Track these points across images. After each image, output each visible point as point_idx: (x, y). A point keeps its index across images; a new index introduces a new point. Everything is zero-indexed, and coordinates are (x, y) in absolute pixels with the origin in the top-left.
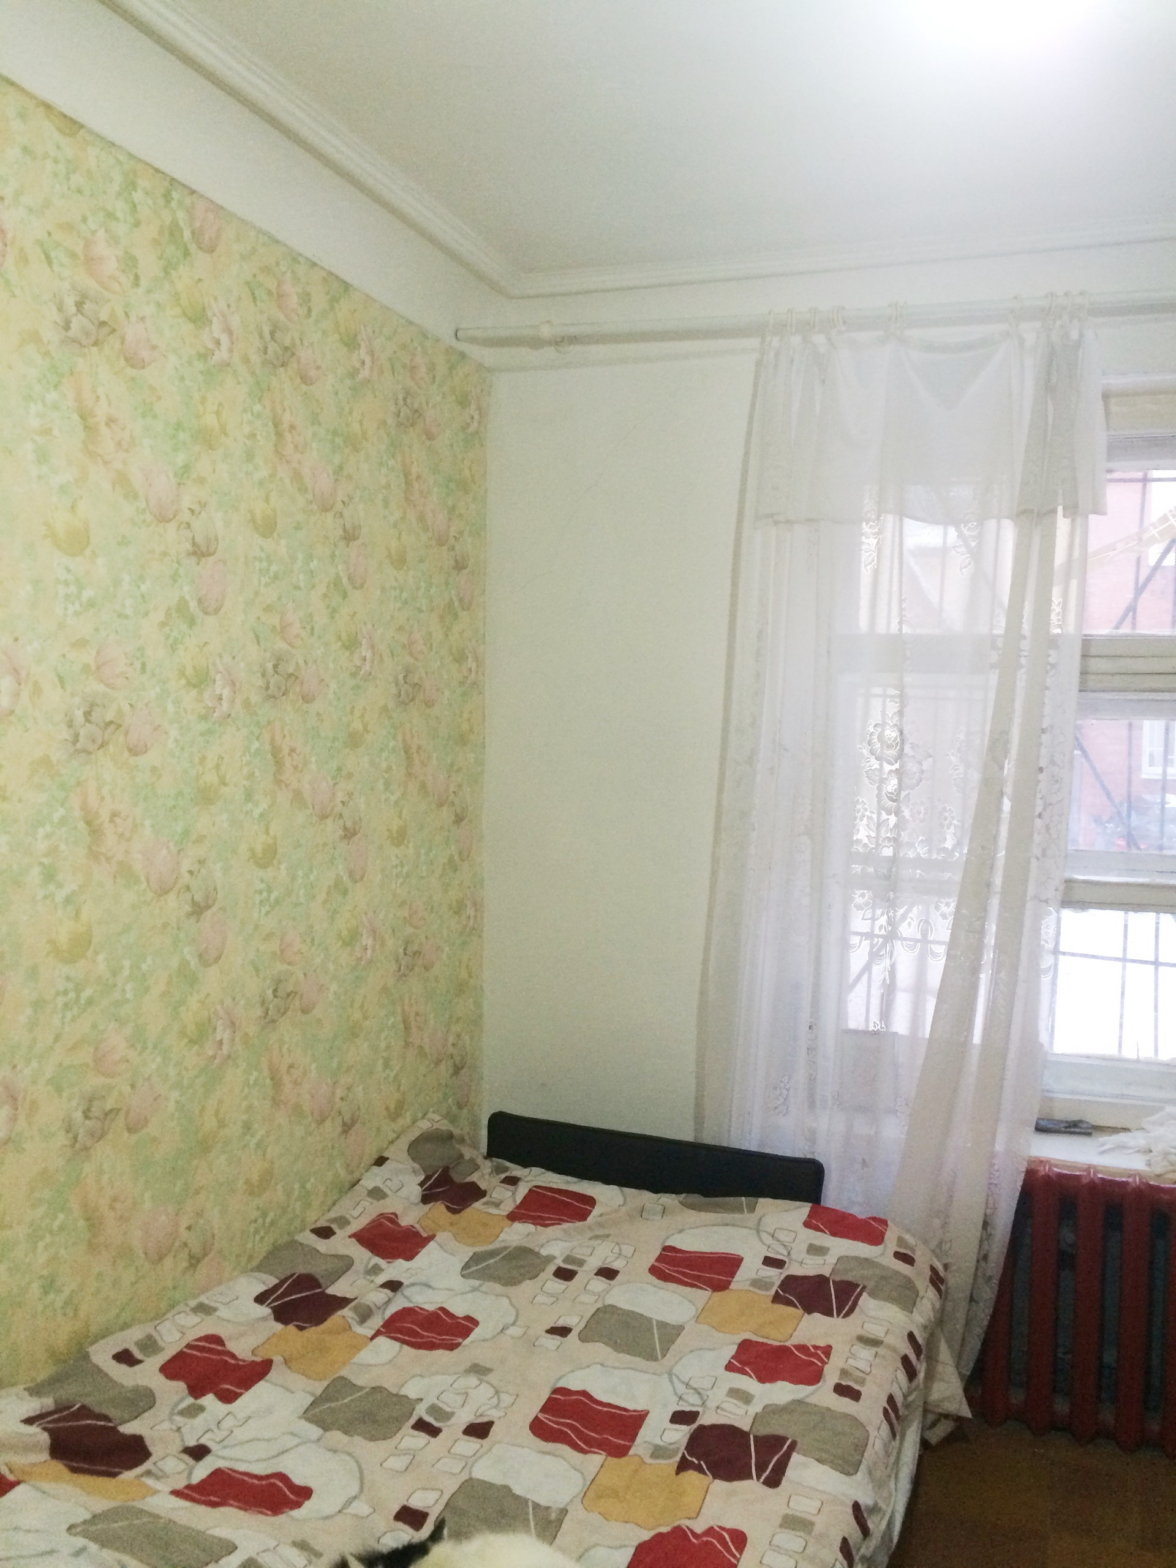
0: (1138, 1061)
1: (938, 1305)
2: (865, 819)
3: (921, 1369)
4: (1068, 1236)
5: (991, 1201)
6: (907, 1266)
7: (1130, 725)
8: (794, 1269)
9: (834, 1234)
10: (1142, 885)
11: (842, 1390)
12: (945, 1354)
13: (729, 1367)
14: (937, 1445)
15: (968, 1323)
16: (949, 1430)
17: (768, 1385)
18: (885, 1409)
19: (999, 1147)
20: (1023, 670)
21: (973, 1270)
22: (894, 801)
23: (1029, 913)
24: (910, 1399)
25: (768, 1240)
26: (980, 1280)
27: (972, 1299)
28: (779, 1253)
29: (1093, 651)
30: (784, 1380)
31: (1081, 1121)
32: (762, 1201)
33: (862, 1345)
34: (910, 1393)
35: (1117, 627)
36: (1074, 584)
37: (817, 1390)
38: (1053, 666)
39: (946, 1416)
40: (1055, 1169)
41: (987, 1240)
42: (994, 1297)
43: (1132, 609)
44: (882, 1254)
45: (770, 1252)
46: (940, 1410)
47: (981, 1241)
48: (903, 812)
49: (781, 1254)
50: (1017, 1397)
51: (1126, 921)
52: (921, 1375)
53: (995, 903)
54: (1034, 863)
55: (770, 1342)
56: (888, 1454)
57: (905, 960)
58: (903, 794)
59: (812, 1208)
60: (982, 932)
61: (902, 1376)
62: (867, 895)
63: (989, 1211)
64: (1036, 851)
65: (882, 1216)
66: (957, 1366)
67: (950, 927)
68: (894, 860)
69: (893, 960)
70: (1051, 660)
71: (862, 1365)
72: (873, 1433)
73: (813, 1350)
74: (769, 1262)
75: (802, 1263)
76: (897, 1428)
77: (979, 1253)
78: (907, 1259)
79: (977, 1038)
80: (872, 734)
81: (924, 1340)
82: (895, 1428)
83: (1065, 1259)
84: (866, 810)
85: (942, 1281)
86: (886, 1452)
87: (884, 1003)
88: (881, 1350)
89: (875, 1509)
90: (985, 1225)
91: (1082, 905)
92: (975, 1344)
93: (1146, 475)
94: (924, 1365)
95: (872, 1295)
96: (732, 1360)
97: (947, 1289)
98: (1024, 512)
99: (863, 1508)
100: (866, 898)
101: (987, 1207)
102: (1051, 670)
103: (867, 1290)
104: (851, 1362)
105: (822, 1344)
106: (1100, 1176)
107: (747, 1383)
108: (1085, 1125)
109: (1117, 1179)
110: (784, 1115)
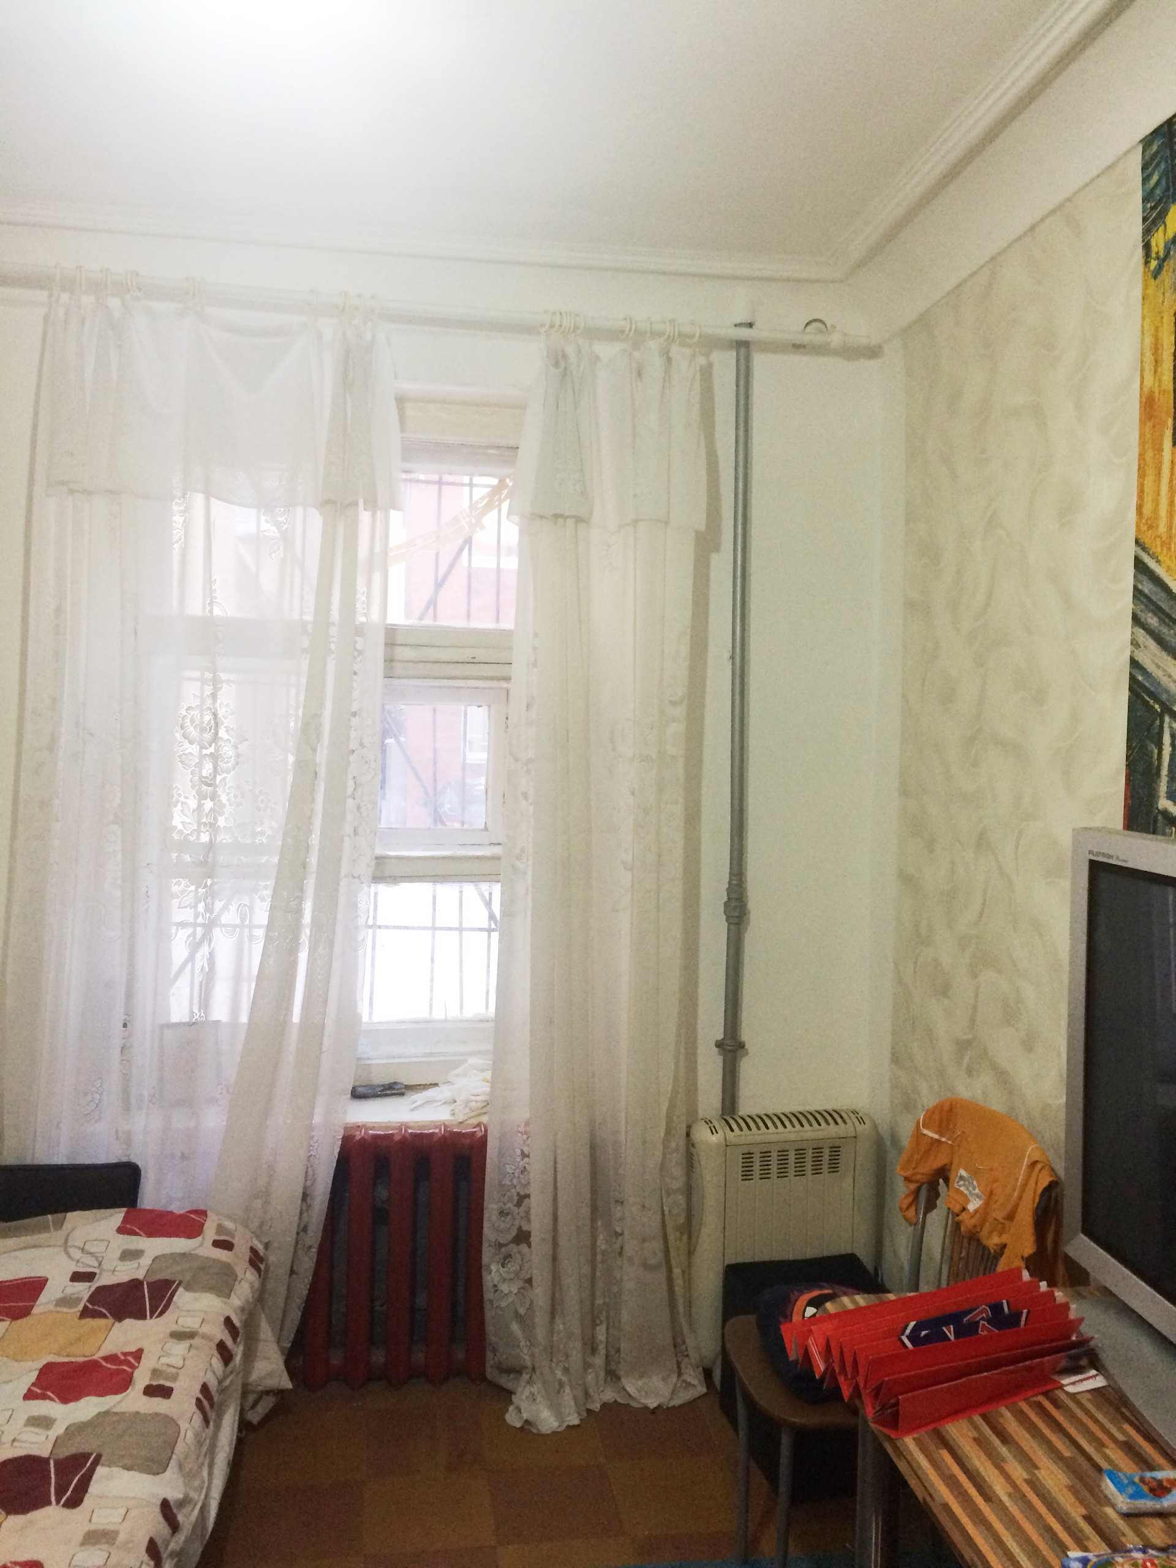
0: (446, 1021)
1: (257, 1285)
2: (179, 805)
3: (238, 1352)
4: (382, 1193)
5: (310, 1172)
6: (226, 1252)
7: (435, 710)
8: (105, 1280)
9: (150, 1235)
10: (444, 858)
11: (152, 1391)
12: (266, 1332)
13: (29, 1396)
14: (259, 1423)
15: (288, 1298)
16: (271, 1405)
17: (72, 1405)
18: (198, 1400)
19: (317, 1119)
20: (333, 656)
21: (293, 1242)
22: (209, 785)
23: (343, 889)
24: (227, 1383)
25: (76, 1254)
26: (300, 1252)
27: (292, 1272)
28: (88, 1264)
29: (400, 640)
30: (88, 1395)
31: (395, 1083)
32: (70, 1215)
33: (176, 1341)
34: (225, 1378)
35: (421, 619)
36: (377, 577)
37: (127, 1396)
38: (360, 653)
39: (267, 1392)
40: (370, 1132)
41: (307, 1210)
42: (313, 1265)
43: (433, 603)
44: (201, 1246)
45: (79, 1267)
46: (260, 1388)
47: (301, 1214)
48: (219, 796)
49: (91, 1267)
50: (336, 1359)
51: (434, 891)
52: (238, 1358)
53: (310, 883)
54: (347, 843)
55: (73, 1360)
56: (200, 1444)
57: (224, 944)
58: (219, 778)
59: (127, 1213)
60: (299, 912)
61: (217, 1363)
62: (183, 882)
63: (309, 1183)
64: (348, 829)
65: (202, 1208)
66: (279, 1341)
67: (268, 909)
68: (211, 846)
69: (212, 947)
70: (359, 647)
71: (176, 1361)
72: (184, 1425)
73: (122, 1358)
74: (77, 1277)
75: (114, 1271)
76: (212, 1415)
77: (299, 1225)
78: (225, 1245)
79: (296, 1018)
80: (184, 718)
81: (241, 1322)
82: (209, 1415)
83: (380, 1215)
84: (180, 795)
85: (261, 1259)
86: (199, 1442)
87: (203, 992)
88: (196, 1341)
89: (183, 1503)
90: (305, 1196)
91: (394, 879)
92: (295, 1316)
93: (441, 479)
94: (241, 1348)
95: (188, 1288)
96: (32, 1388)
97: (267, 1268)
98: (327, 502)
99: (172, 1503)
100: (182, 885)
101: (306, 1181)
102: (358, 656)
103: (184, 1284)
104: (164, 1360)
105: (133, 1349)
106: (410, 1131)
107: (50, 1408)
108: (399, 1087)
109: (426, 1132)
110: (96, 1122)
